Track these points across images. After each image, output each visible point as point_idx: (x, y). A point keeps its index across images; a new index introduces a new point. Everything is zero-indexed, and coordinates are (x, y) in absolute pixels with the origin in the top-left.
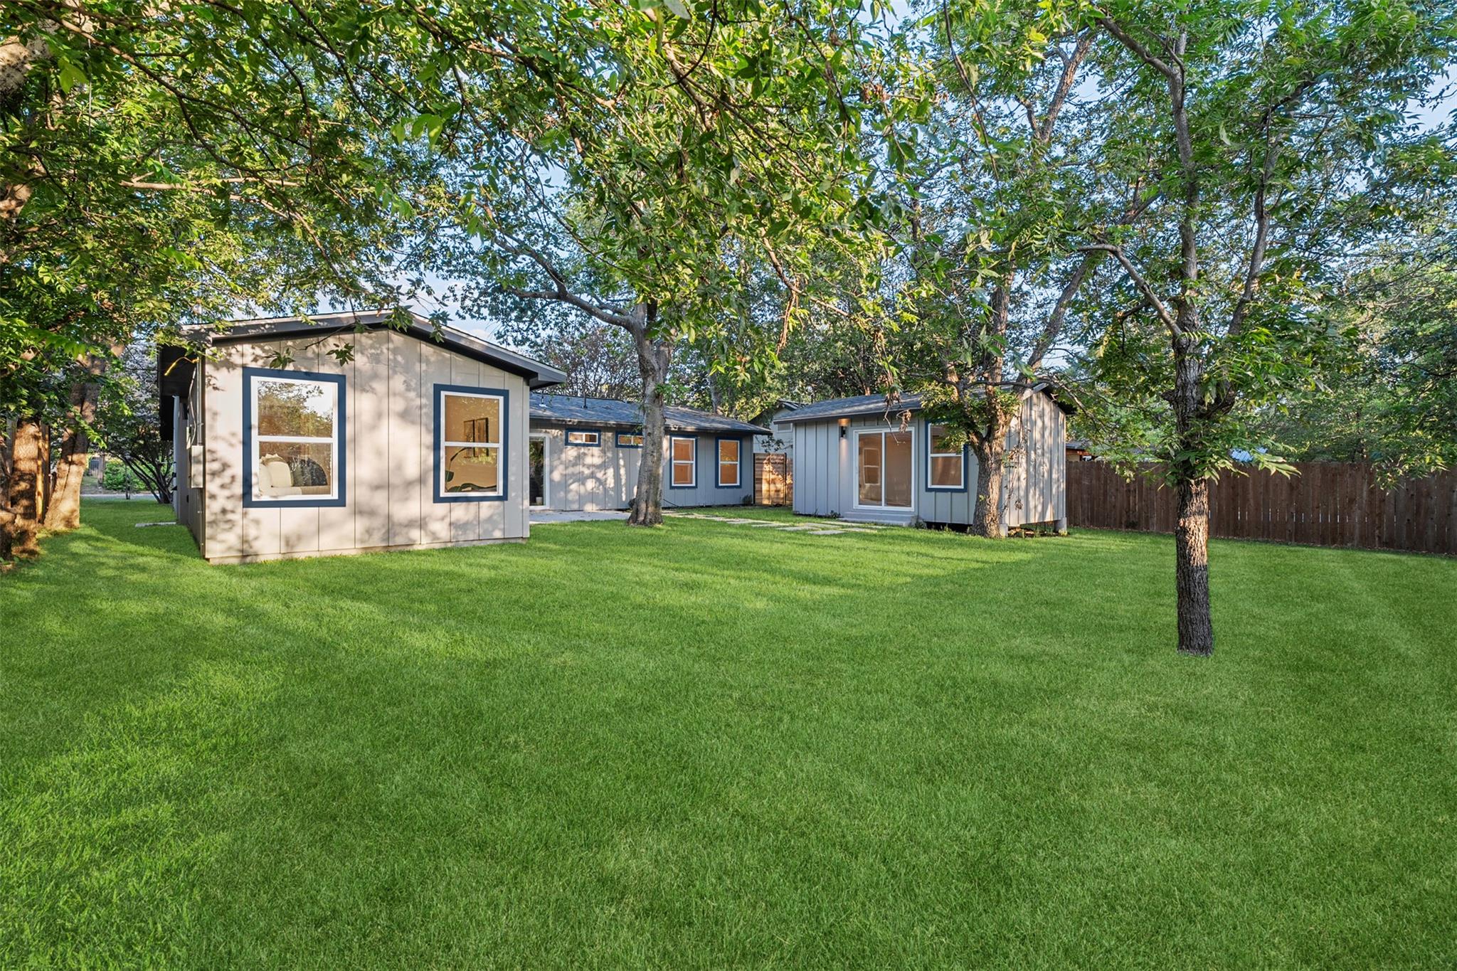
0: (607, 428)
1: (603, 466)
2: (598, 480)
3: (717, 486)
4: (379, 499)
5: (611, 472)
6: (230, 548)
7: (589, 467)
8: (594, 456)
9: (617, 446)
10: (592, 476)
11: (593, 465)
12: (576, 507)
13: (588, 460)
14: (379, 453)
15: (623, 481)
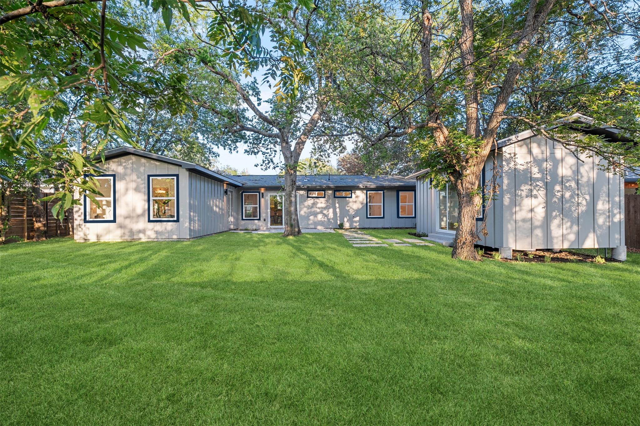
0: (329, 188)
1: (327, 208)
2: (324, 214)
3: (398, 217)
4: (127, 222)
5: (331, 210)
6: (81, 238)
7: (319, 208)
8: (322, 203)
9: (335, 197)
10: (321, 212)
11: (322, 208)
12: (313, 226)
13: (319, 205)
14: (127, 205)
15: (338, 215)
